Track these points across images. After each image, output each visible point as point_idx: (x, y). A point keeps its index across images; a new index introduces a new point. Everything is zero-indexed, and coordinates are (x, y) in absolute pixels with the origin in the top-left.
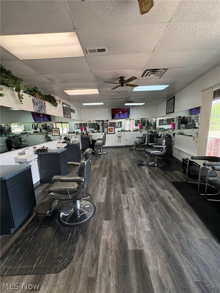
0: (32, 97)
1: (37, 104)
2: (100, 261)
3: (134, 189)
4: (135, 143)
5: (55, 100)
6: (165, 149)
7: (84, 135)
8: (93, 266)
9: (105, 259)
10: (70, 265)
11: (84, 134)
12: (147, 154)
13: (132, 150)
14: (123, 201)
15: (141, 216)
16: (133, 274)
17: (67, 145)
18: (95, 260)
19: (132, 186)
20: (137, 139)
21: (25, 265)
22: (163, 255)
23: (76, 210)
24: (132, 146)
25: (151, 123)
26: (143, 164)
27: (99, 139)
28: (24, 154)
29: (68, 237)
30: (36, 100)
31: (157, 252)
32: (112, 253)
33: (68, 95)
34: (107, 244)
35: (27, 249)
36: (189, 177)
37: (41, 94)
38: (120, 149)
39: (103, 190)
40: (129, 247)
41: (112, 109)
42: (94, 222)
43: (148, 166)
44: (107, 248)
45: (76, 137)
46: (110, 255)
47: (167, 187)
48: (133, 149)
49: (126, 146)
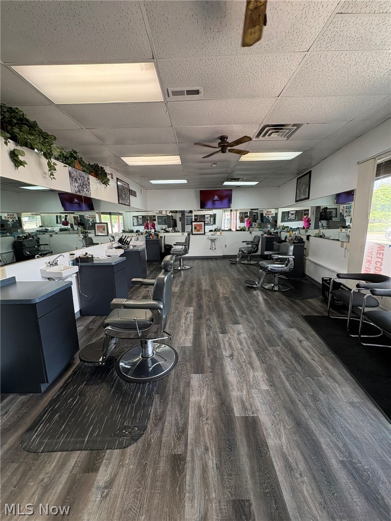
0: (68, 168)
1: (76, 180)
2: (191, 432)
3: (240, 327)
4: (240, 251)
5: (106, 174)
6: (292, 262)
7: (151, 237)
8: (179, 439)
9: (198, 429)
10: (143, 438)
11: (151, 234)
12: (261, 270)
13: (235, 264)
14: (222, 346)
15: (253, 367)
16: (243, 450)
17: (125, 252)
18: (182, 431)
19: (236, 323)
20: (245, 245)
21: (71, 438)
22: (290, 424)
23: (145, 357)
24: (234, 257)
25: (268, 217)
26: (255, 286)
27: (177, 244)
28: (56, 264)
29: (135, 398)
30: (75, 174)
31: (280, 420)
32: (209, 421)
33: (127, 165)
34: (199, 408)
35: (70, 415)
36: (333, 309)
37: (84, 162)
38: (215, 261)
39: (188, 327)
40: (235, 412)
41: (200, 191)
42: (177, 376)
43: (263, 290)
44: (200, 414)
45: (138, 240)
46: (206, 424)
47: (296, 324)
48: (236, 262)
49: (224, 257)
